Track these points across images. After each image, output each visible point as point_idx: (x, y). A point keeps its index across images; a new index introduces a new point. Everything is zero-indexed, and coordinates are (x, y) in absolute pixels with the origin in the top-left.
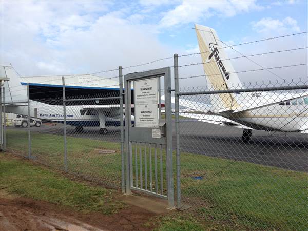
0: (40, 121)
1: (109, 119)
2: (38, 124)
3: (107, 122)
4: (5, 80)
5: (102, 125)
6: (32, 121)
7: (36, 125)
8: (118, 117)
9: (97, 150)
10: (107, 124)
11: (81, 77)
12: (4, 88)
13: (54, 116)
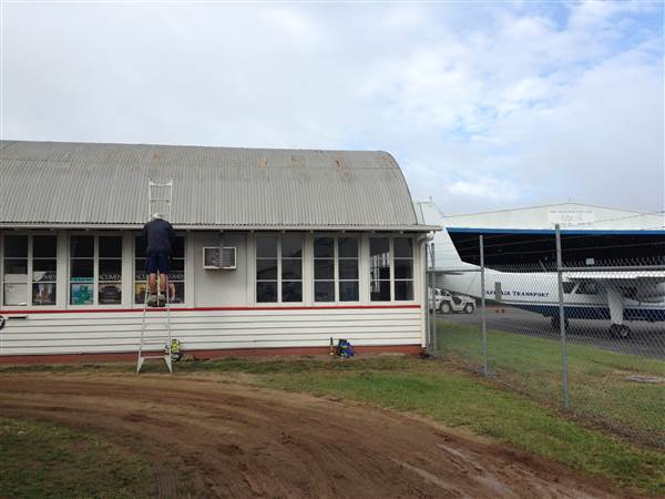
0: (474, 301)
1: (633, 304)
2: (469, 309)
3: (627, 310)
4: (434, 231)
5: (617, 317)
6: (458, 302)
7: (465, 309)
8: (655, 299)
9: (621, 372)
10: (628, 314)
11: (552, 209)
12: (433, 244)
13: (509, 293)
